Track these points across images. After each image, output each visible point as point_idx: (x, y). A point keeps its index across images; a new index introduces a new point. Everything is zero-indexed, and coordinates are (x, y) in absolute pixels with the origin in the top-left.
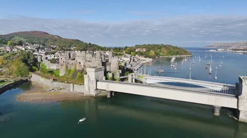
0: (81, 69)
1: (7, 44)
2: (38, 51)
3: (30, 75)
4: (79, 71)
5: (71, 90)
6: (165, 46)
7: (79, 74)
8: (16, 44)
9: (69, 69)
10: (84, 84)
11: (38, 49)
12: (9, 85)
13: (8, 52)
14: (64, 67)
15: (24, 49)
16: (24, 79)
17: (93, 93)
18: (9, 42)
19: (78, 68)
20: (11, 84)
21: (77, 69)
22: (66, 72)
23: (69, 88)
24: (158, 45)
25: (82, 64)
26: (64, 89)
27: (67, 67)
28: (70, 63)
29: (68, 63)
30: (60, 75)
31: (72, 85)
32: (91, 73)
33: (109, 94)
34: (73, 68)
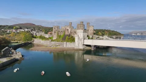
0: (68, 34)
1: (13, 28)
2: (32, 31)
3: (33, 40)
4: (67, 35)
5: (65, 46)
6: (107, 30)
7: (67, 37)
8: (18, 29)
9: (59, 35)
10: (75, 41)
11: (32, 30)
12: (21, 44)
13: (14, 32)
14: (56, 34)
15: (23, 30)
16: (29, 42)
18: (14, 28)
20: (23, 44)
21: (66, 34)
22: (58, 37)
23: (63, 45)
24: (103, 30)
25: (69, 30)
26: (59, 45)
27: (58, 34)
28: (61, 31)
29: (59, 31)
30: (54, 39)
31: (65, 42)
32: (80, 33)
33: (93, 48)
34: (62, 34)
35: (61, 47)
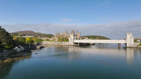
0: (65, 37)
4: (64, 38)
7: (64, 39)
10: (69, 41)
14: (58, 38)
17: (73, 44)
19: (64, 37)
22: (58, 39)
23: (62, 43)
24: (94, 36)
25: (66, 35)
28: (60, 35)
29: (59, 36)
30: (56, 41)
31: (63, 42)
32: (72, 36)
33: (79, 44)
34: (61, 38)
35: (61, 44)
